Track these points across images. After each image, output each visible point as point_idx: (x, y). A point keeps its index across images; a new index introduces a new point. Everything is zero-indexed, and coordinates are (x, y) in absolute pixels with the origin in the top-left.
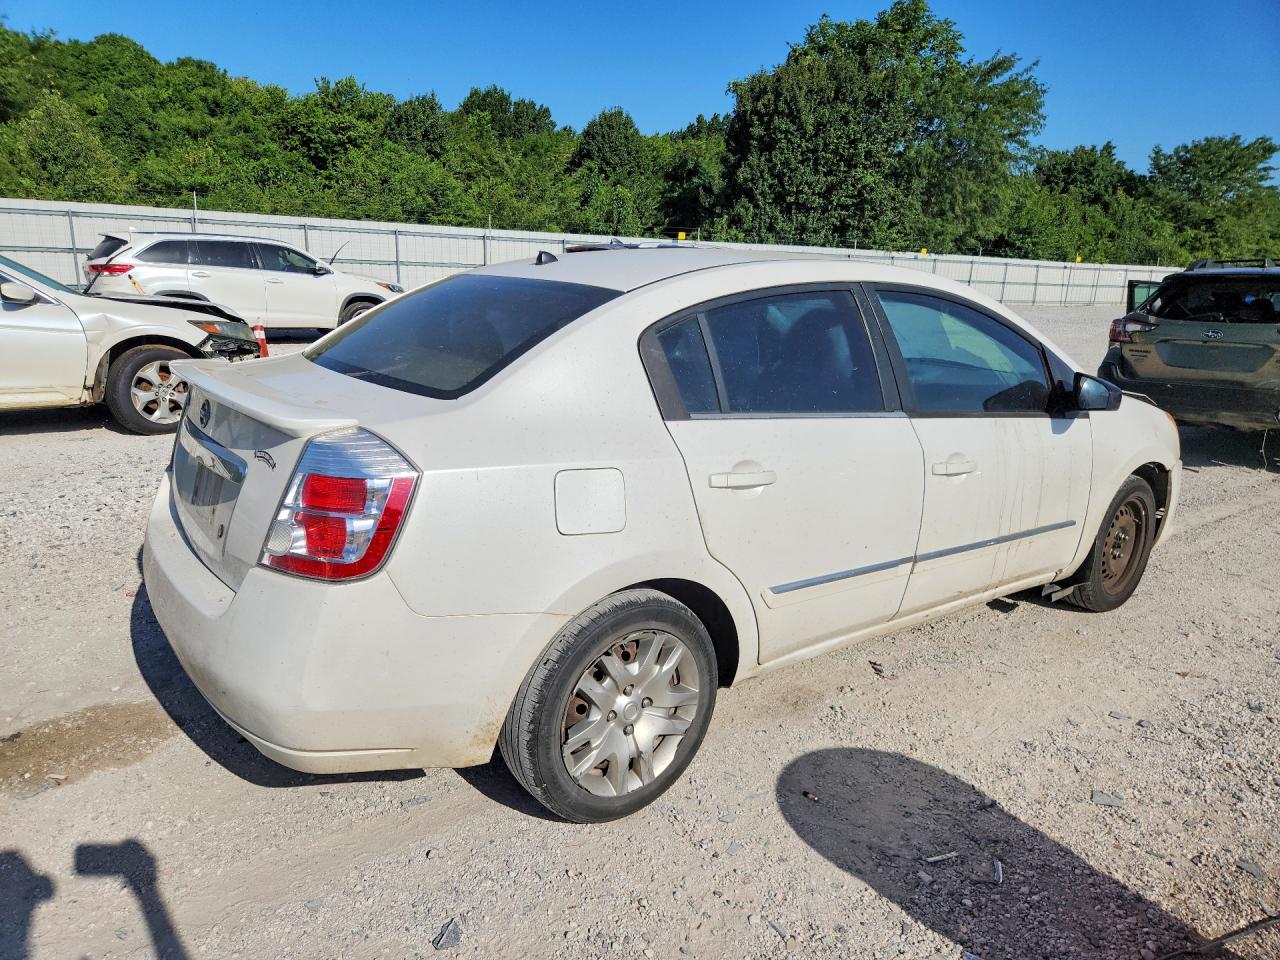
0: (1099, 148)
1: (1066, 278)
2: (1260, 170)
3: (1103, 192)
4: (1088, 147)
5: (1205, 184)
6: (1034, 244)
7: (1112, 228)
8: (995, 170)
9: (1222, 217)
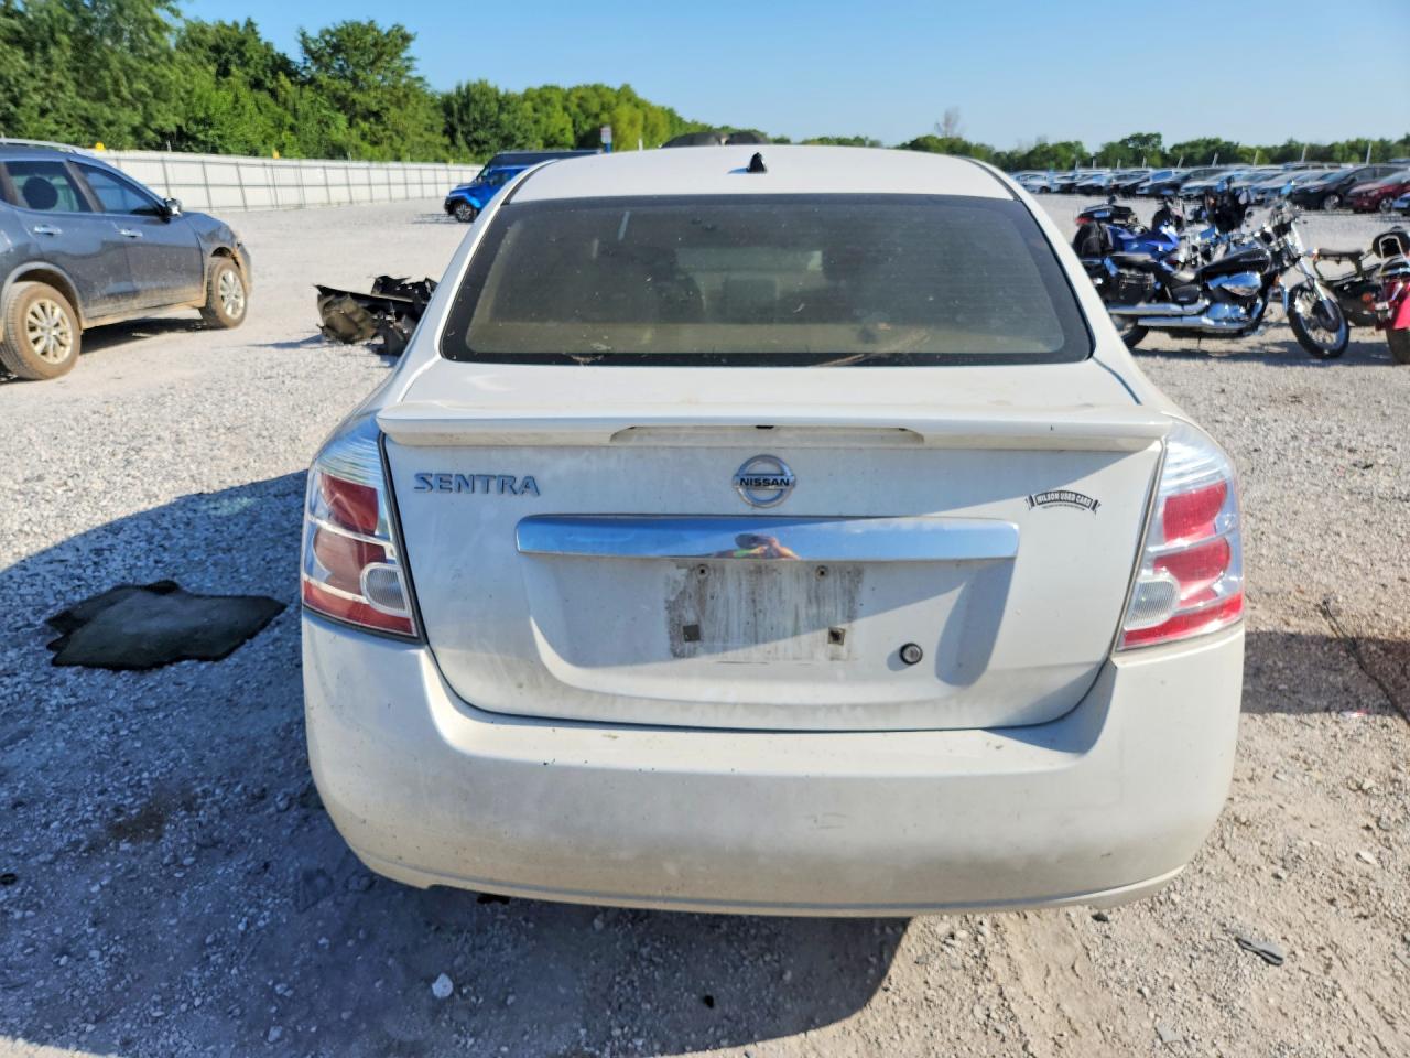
0: (242, 25)
1: (270, 178)
2: (404, 60)
3: (263, 78)
4: (229, 23)
5: (359, 72)
6: (220, 137)
7: (289, 120)
8: (152, 43)
9: (387, 109)
